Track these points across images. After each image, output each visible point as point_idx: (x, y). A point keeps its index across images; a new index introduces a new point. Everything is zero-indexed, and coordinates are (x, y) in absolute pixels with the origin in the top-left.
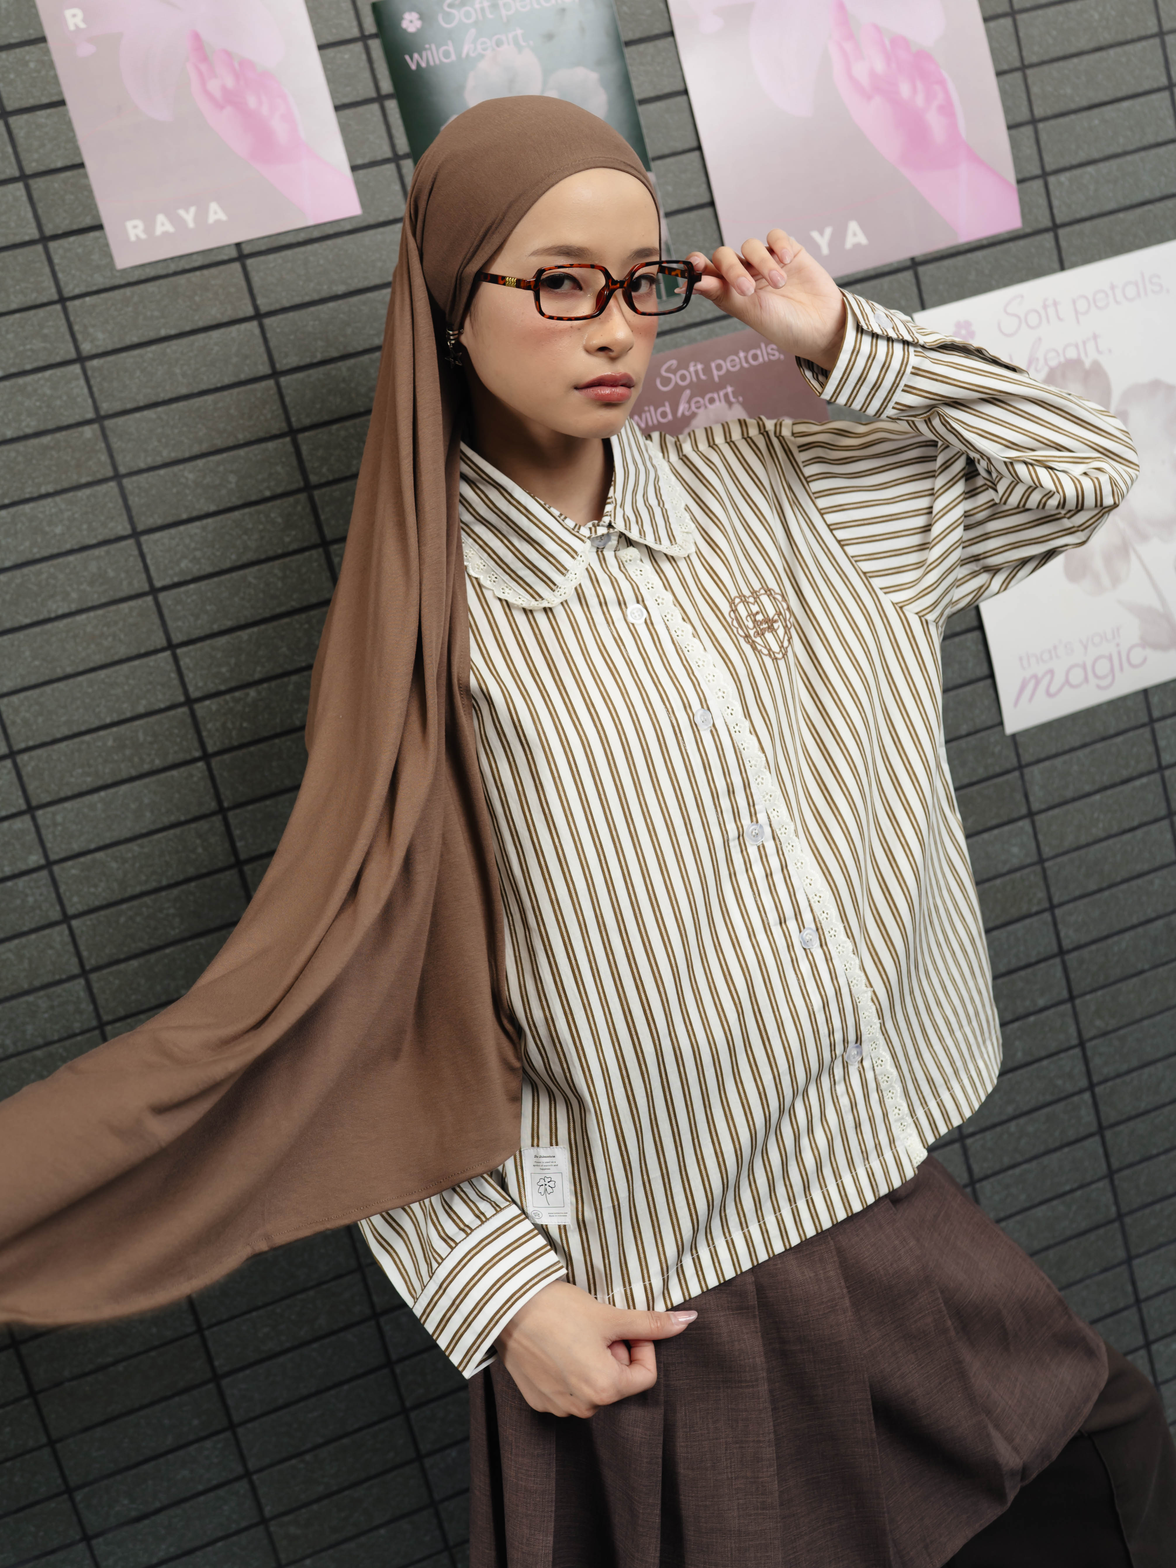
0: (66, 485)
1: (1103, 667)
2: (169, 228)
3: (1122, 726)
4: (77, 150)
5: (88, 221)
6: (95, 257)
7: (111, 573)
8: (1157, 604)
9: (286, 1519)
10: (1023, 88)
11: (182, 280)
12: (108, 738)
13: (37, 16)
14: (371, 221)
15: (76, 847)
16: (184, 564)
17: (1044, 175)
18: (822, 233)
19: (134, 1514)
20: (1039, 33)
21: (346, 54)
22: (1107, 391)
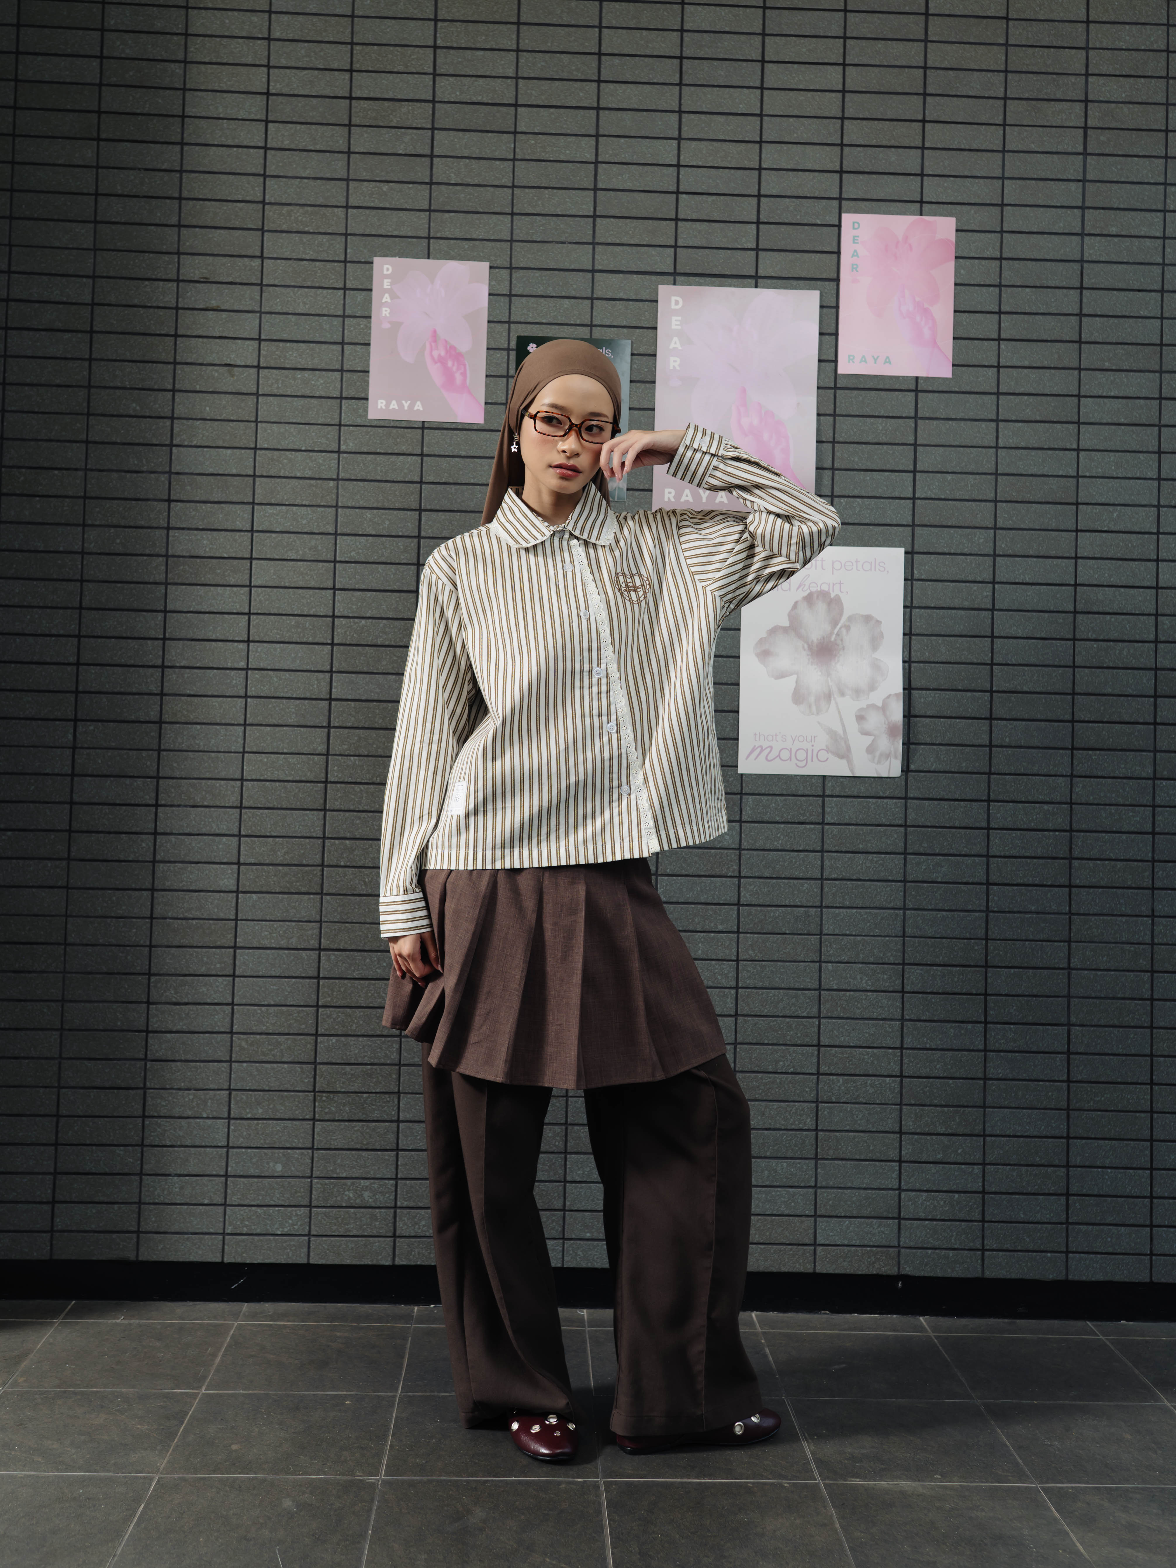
0: (314, 503)
1: (801, 755)
2: (396, 407)
3: (807, 792)
4: (368, 365)
5: (363, 395)
6: (361, 411)
7: (320, 548)
8: (841, 732)
9: (242, 1036)
10: (831, 451)
11: (394, 430)
12: (293, 621)
13: (371, 307)
14: (487, 427)
15: (262, 665)
16: (353, 554)
17: (833, 496)
19: (174, 1000)
20: (847, 428)
21: (498, 354)
22: (841, 613)
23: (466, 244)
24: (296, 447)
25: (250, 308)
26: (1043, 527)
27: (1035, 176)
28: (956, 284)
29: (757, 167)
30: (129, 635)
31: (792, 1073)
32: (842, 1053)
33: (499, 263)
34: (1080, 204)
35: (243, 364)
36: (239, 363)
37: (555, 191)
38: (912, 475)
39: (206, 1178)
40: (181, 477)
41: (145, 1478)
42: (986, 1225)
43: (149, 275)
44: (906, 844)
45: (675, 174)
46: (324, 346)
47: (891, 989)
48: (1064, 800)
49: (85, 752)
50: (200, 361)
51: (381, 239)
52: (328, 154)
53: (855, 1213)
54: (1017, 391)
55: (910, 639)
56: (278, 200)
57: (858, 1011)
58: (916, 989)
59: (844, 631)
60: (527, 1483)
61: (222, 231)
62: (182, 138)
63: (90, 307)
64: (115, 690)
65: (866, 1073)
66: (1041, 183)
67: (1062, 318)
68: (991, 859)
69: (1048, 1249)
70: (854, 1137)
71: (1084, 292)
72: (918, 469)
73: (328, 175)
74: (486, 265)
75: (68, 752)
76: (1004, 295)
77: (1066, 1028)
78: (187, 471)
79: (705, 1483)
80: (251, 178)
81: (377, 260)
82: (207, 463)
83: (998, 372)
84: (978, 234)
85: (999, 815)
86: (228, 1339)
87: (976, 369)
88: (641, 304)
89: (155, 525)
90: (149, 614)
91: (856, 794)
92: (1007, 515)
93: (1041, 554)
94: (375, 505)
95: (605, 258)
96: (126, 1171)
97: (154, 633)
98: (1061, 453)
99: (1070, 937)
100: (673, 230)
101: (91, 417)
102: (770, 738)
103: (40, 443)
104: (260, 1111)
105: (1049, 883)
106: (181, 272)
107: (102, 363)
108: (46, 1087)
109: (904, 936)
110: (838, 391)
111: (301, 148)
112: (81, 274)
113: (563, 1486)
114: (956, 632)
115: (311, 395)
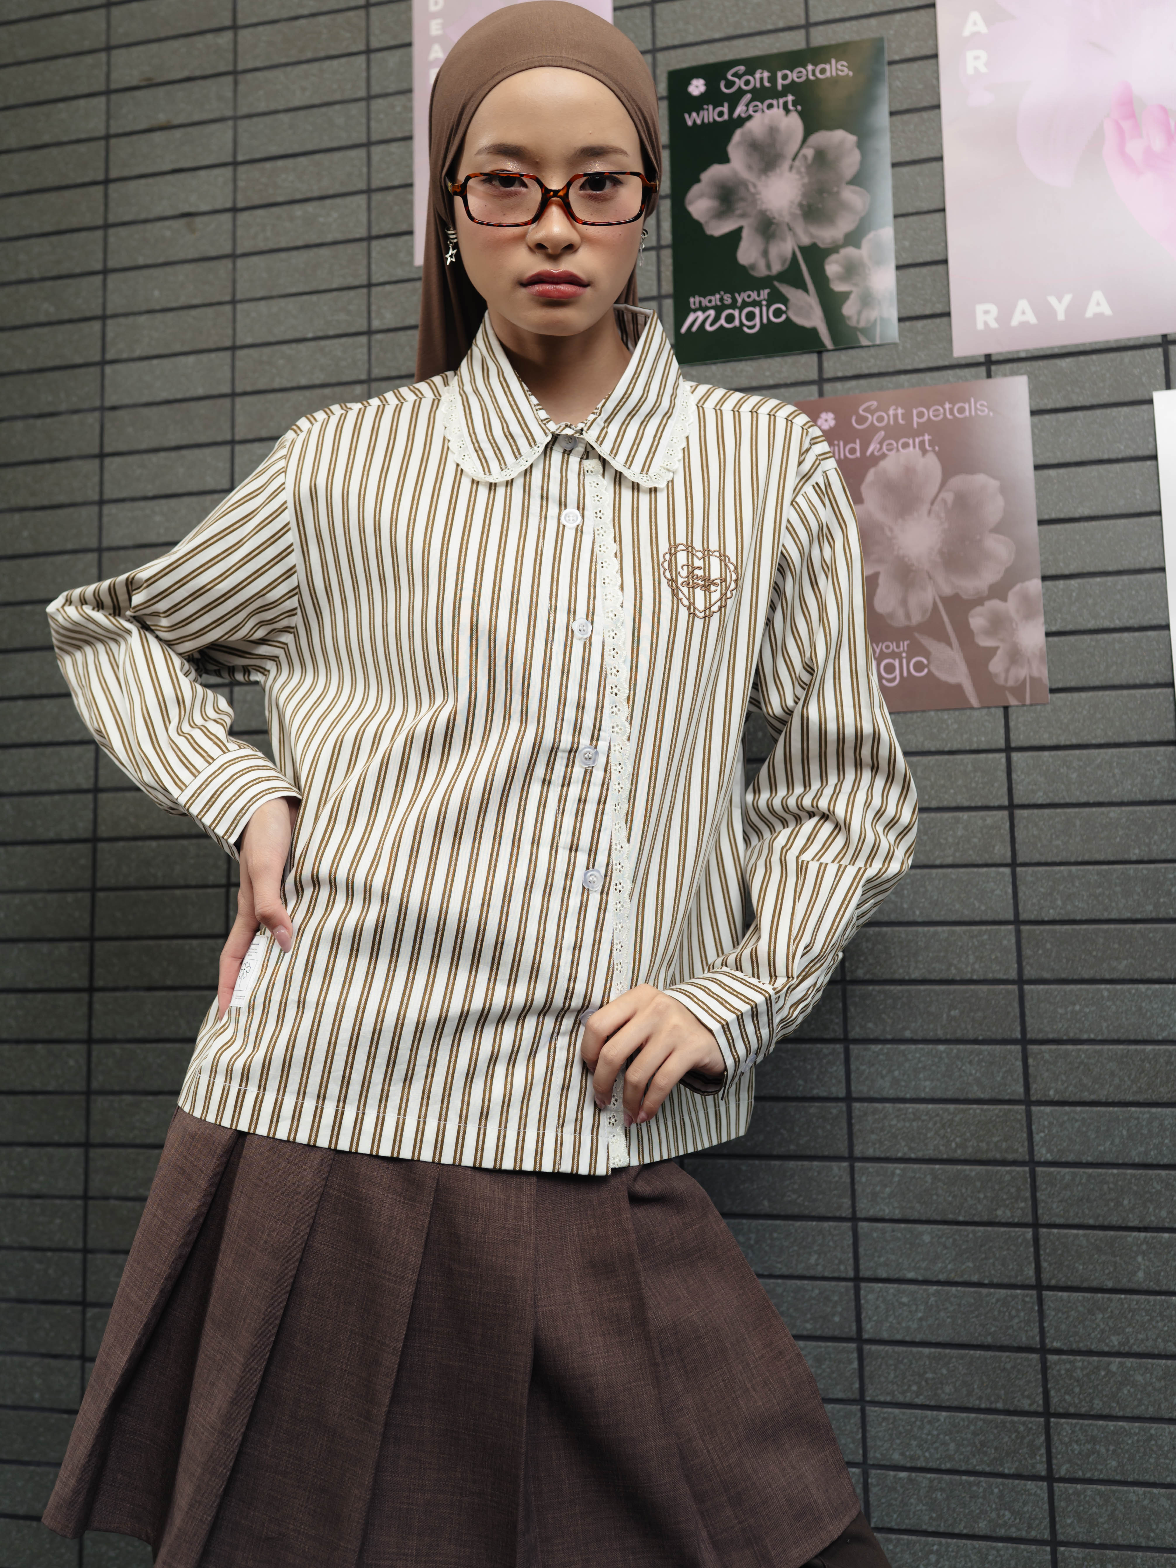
4: (410, 173)
5: (404, 228)
6: (402, 255)
13: (411, 73)
18: (1060, 300)
24: (301, 335)
25: (217, 115)
30: (43, 691)
35: (209, 208)
36: (204, 208)
40: (119, 412)
43: (66, 92)
46: (337, 155)
50: (143, 216)
78: (127, 401)
89: (79, 499)
106: (112, 77)
115: (318, 241)
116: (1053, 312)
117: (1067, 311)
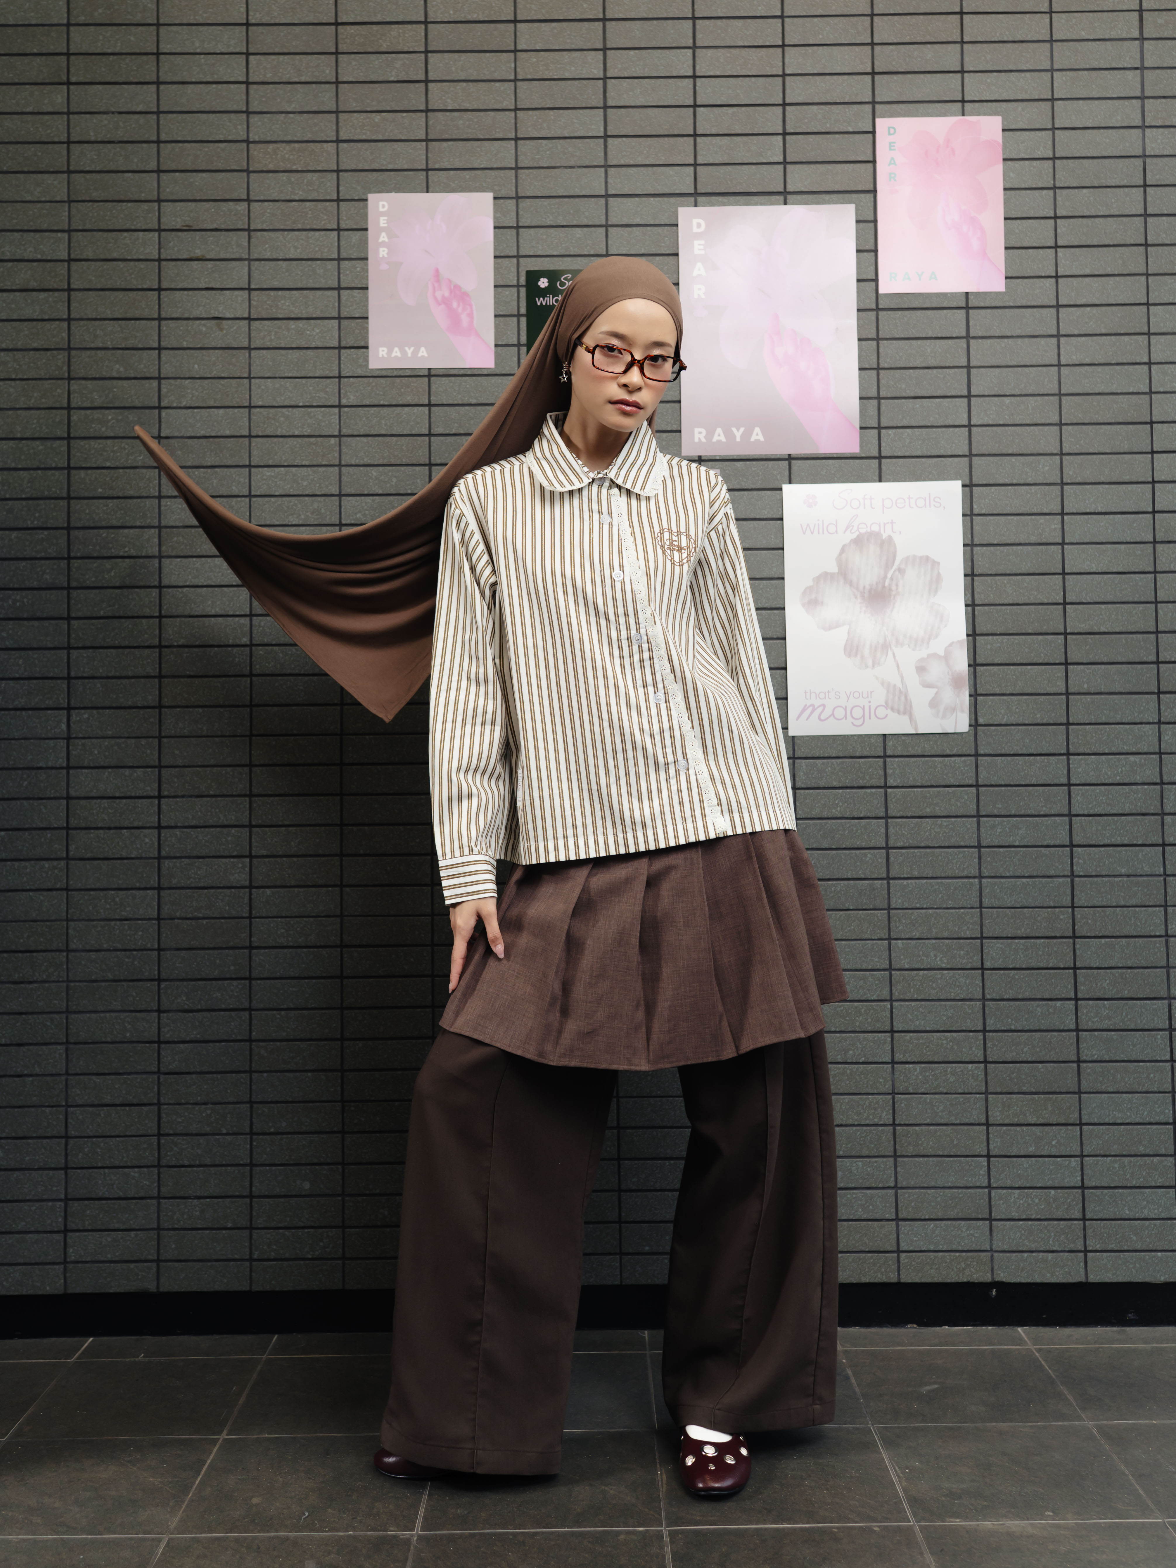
0: (315, 463)
1: (858, 713)
2: (399, 355)
3: (866, 753)
4: (367, 311)
5: (362, 344)
6: (361, 361)
7: (323, 511)
8: (900, 685)
9: (261, 1044)
10: (876, 379)
11: (398, 380)
13: (367, 248)
14: (498, 372)
15: (266, 641)
16: (359, 515)
17: (879, 428)
18: (738, 430)
19: (186, 1007)
20: (891, 353)
21: (507, 292)
22: (894, 555)
23: (467, 174)
24: (293, 403)
25: (237, 256)
26: (1114, 450)
27: (1088, 67)
28: (1005, 189)
29: (781, 73)
30: (122, 614)
31: (863, 1063)
32: (918, 1039)
33: (503, 193)
34: (1139, 94)
35: (232, 316)
36: (228, 315)
37: (561, 111)
38: (966, 400)
39: (228, 1200)
40: (171, 441)
41: (153, 1539)
42: (1087, 1223)
43: (128, 226)
44: (978, 806)
45: (691, 86)
46: (319, 293)
47: (969, 966)
48: (1152, 750)
49: (80, 742)
50: (186, 316)
51: (375, 174)
52: (314, 86)
53: (940, 1215)
54: (1079, 303)
55: (973, 580)
56: (263, 138)
57: (933, 992)
58: (996, 966)
59: (898, 574)
60: (581, 1534)
61: (204, 175)
62: (158, 77)
63: (66, 264)
64: (110, 675)
65: (946, 1060)
66: (1094, 74)
67: (1124, 219)
68: (1073, 818)
69: (1158, 1248)
70: (936, 1131)
71: (1148, 189)
72: (972, 393)
73: (315, 109)
74: (490, 196)
75: (63, 743)
76: (1058, 198)
77: (1166, 1002)
78: (176, 434)
79: (784, 1529)
80: (233, 116)
81: (371, 197)
82: (198, 425)
83: (1057, 282)
84: (1027, 133)
85: (1080, 770)
86: (255, 1375)
87: (1031, 280)
88: (660, 229)
89: (144, 494)
90: (143, 590)
91: (919, 753)
92: (1073, 439)
93: (1114, 480)
94: (381, 462)
95: (619, 182)
96: (142, 1194)
97: (148, 610)
98: (1131, 368)
99: (1166, 901)
100: (692, 147)
101: (72, 382)
102: (822, 696)
103: (19, 412)
104: (284, 1124)
105: (1140, 843)
106: (162, 220)
107: (82, 323)
108: (53, 1107)
109: (981, 907)
110: (880, 313)
111: (284, 80)
112: (56, 228)
113: (622, 1537)
114: (1024, 571)
115: (306, 346)
116: (735, 437)
117: (742, 436)
